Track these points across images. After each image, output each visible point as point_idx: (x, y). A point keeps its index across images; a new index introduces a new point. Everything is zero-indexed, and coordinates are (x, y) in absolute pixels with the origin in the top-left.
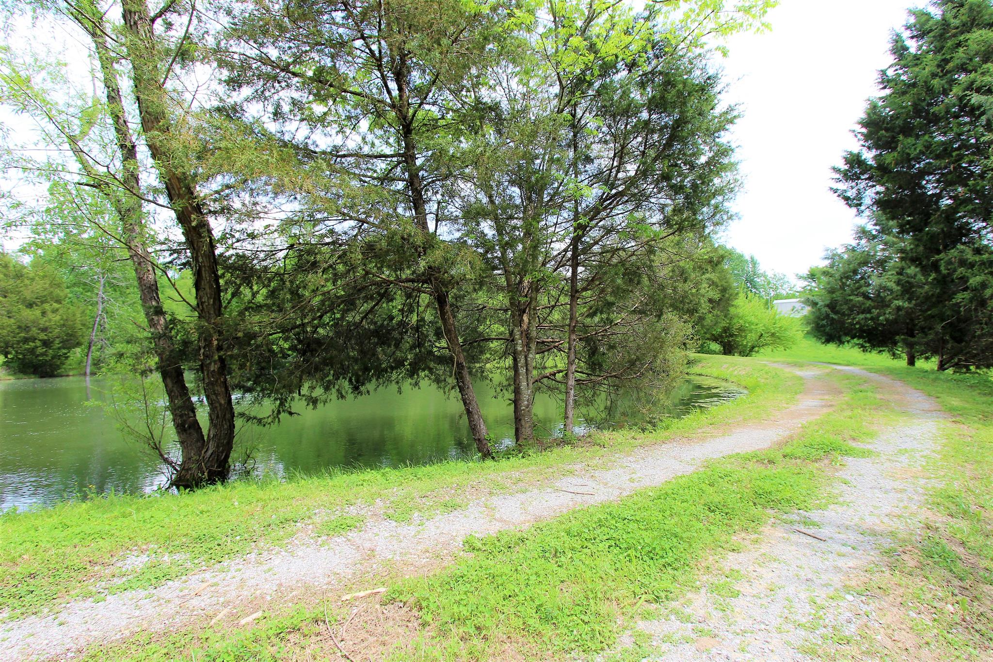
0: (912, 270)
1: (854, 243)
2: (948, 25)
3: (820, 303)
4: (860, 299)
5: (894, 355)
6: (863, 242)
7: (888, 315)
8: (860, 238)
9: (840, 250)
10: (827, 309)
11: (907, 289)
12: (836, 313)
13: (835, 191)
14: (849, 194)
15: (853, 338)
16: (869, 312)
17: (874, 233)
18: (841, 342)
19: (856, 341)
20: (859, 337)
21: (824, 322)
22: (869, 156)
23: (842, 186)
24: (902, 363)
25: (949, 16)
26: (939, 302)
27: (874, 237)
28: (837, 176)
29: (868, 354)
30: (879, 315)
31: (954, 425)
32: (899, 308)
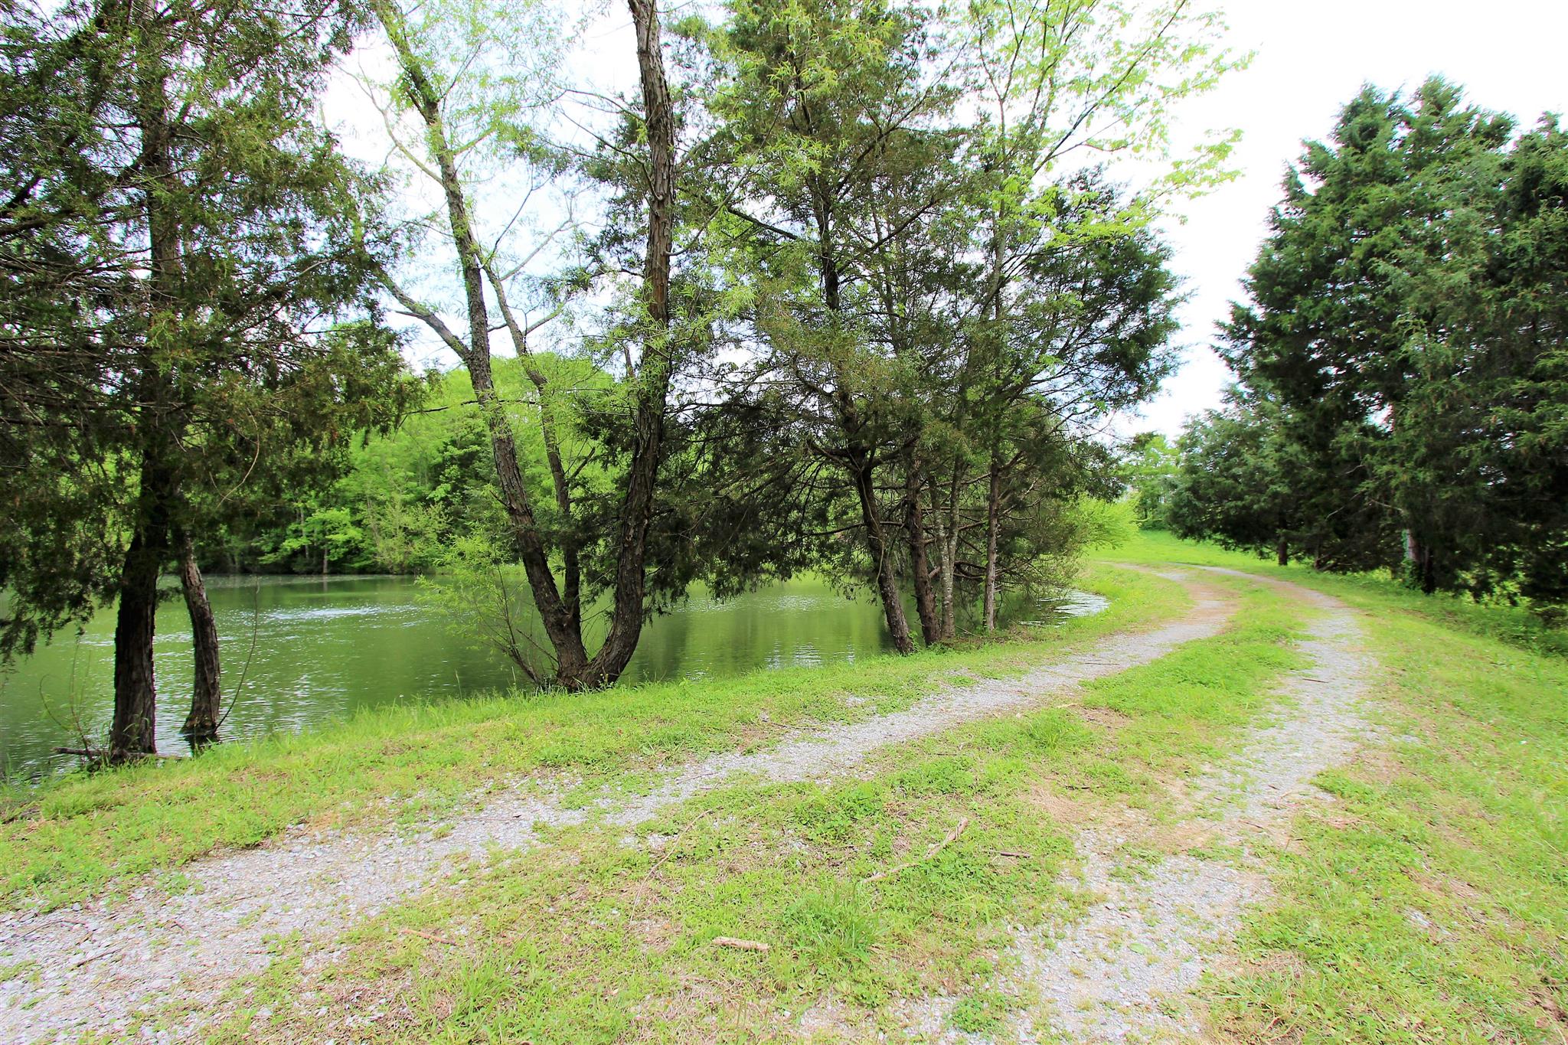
0: (1294, 448)
1: (1219, 408)
2: (1350, 171)
3: (1181, 486)
4: (1230, 481)
5: (1261, 554)
6: (1232, 406)
7: (1261, 503)
8: (1227, 401)
9: (1203, 417)
10: (1187, 494)
11: (1289, 468)
12: (1199, 499)
13: (1217, 350)
14: (1232, 355)
15: (1215, 532)
16: (1241, 498)
17: (1245, 396)
18: (1202, 537)
19: (1218, 536)
20: (1223, 531)
21: (1185, 510)
22: (1259, 312)
23: (1226, 345)
24: (1274, 562)
25: (1351, 159)
26: (1322, 489)
27: (1245, 402)
28: (1221, 332)
29: (1231, 553)
30: (1253, 503)
31: (1370, 619)
32: (1276, 495)
